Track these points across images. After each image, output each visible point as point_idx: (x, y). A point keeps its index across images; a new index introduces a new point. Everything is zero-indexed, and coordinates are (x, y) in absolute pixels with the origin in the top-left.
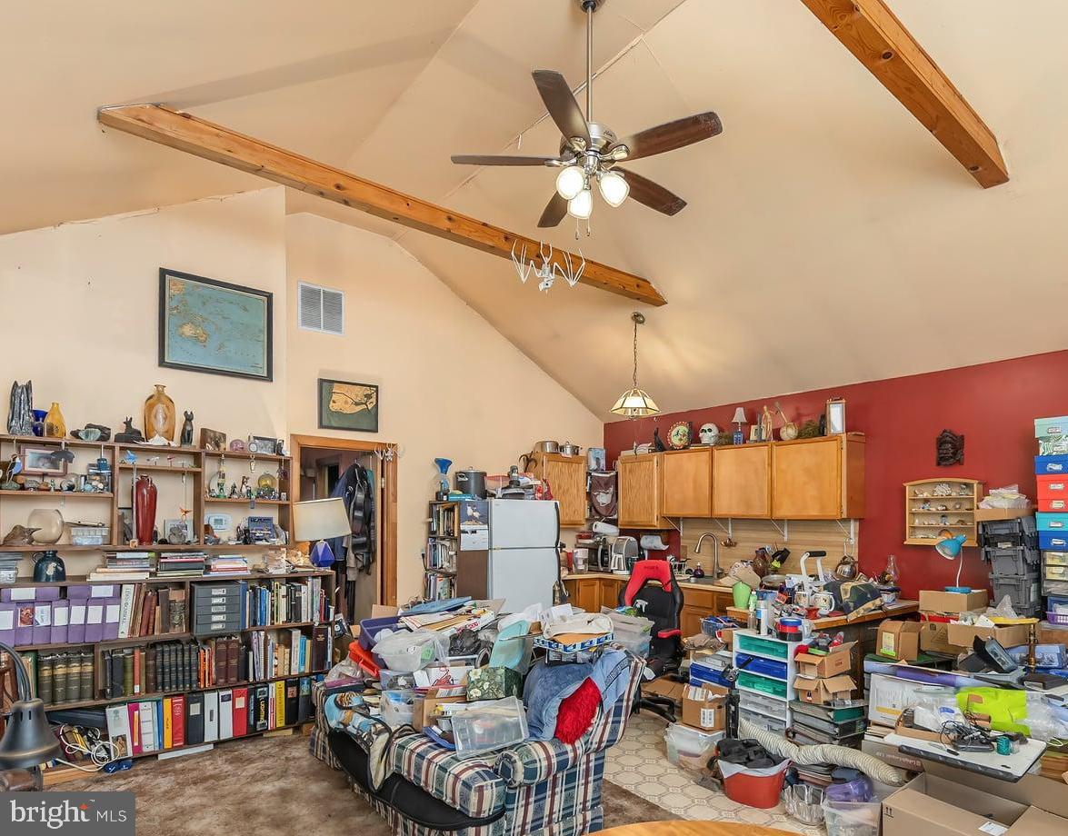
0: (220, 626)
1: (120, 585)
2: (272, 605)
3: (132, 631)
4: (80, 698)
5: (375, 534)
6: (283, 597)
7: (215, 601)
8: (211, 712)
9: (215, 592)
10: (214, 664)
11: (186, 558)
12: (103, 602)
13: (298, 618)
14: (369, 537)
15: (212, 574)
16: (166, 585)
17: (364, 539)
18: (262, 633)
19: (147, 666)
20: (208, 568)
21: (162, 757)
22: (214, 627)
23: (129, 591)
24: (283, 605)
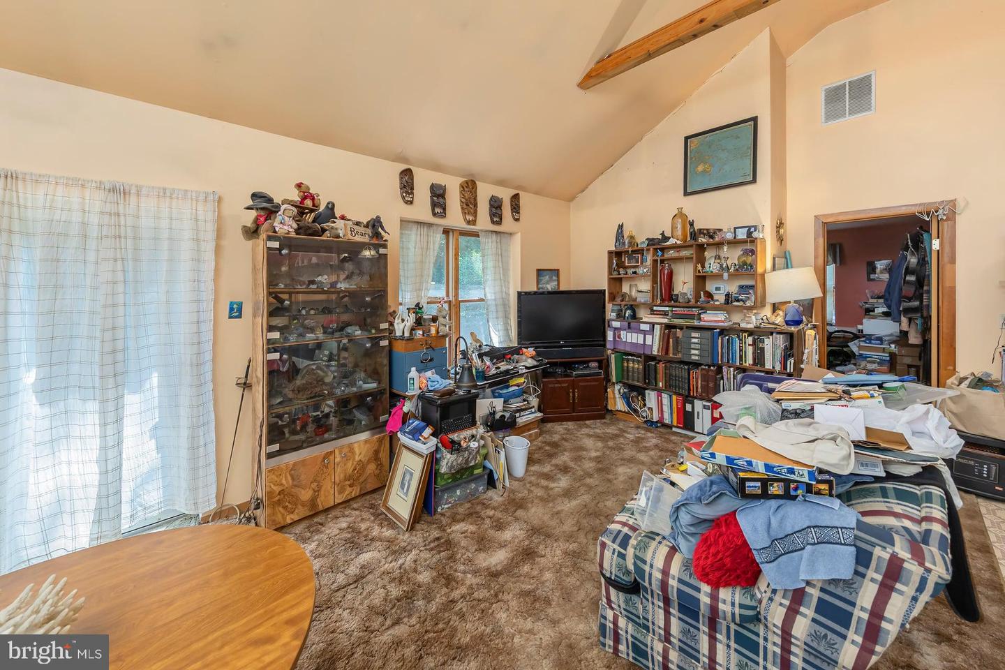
0: (697, 358)
1: (653, 324)
2: (741, 350)
3: (658, 352)
4: (633, 380)
5: (929, 299)
6: (749, 345)
7: (694, 340)
8: (698, 413)
9: (694, 335)
10: (700, 382)
11: (686, 311)
12: (645, 333)
13: (763, 364)
14: (921, 302)
15: (702, 323)
16: (674, 327)
17: (917, 303)
18: (732, 369)
19: (665, 373)
20: (700, 319)
21: (674, 429)
22: (693, 357)
23: (657, 327)
24: (750, 350)
